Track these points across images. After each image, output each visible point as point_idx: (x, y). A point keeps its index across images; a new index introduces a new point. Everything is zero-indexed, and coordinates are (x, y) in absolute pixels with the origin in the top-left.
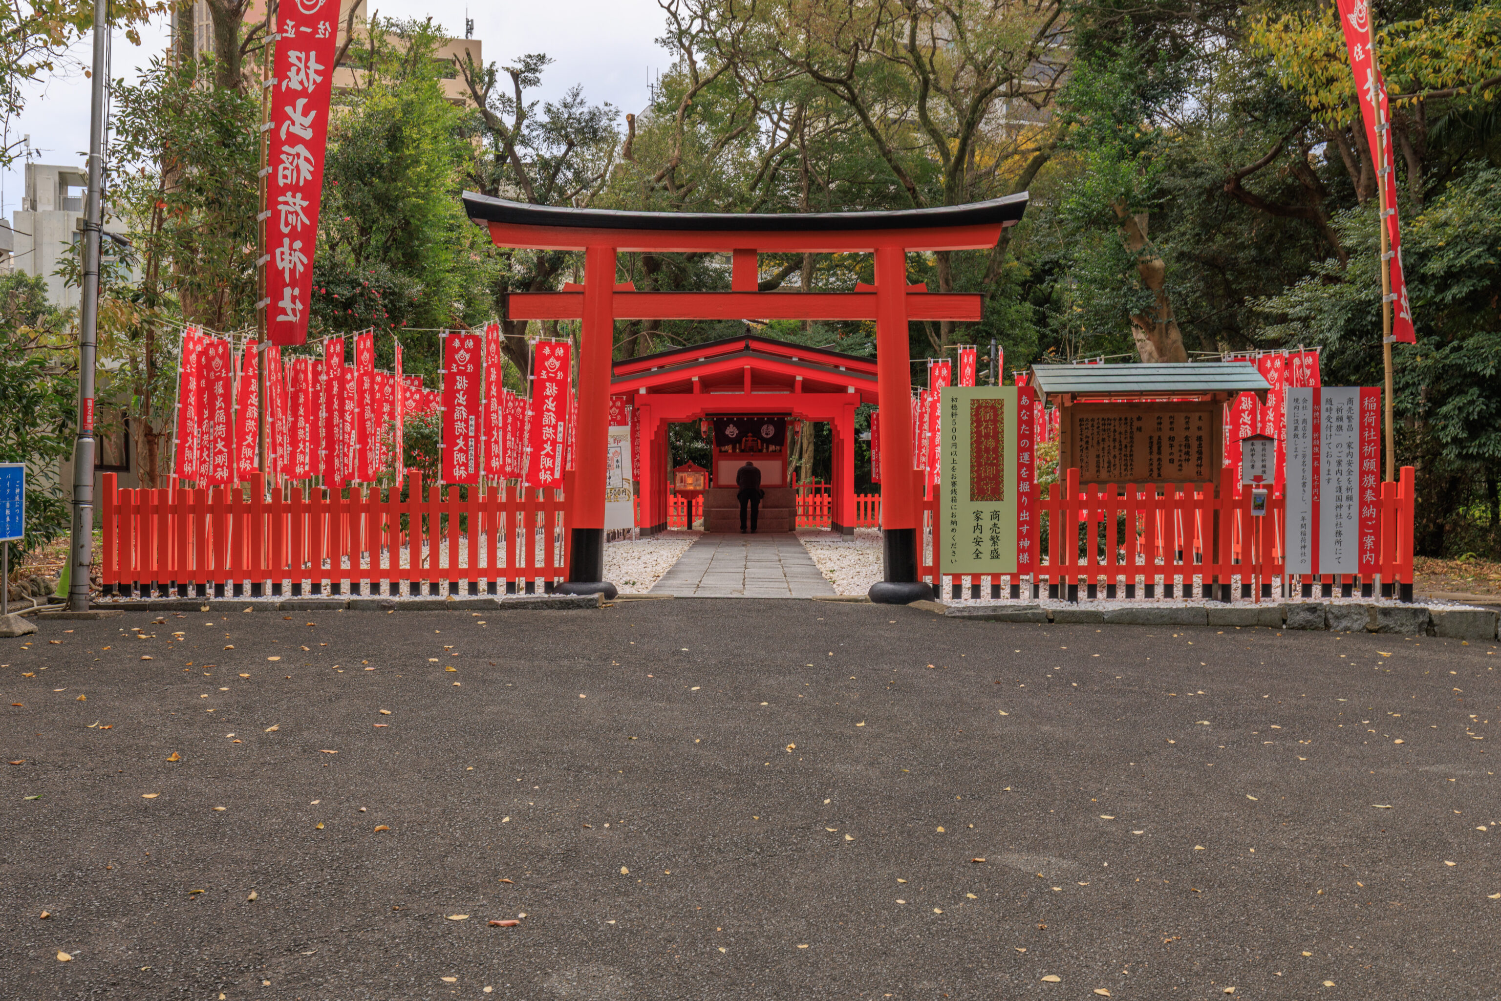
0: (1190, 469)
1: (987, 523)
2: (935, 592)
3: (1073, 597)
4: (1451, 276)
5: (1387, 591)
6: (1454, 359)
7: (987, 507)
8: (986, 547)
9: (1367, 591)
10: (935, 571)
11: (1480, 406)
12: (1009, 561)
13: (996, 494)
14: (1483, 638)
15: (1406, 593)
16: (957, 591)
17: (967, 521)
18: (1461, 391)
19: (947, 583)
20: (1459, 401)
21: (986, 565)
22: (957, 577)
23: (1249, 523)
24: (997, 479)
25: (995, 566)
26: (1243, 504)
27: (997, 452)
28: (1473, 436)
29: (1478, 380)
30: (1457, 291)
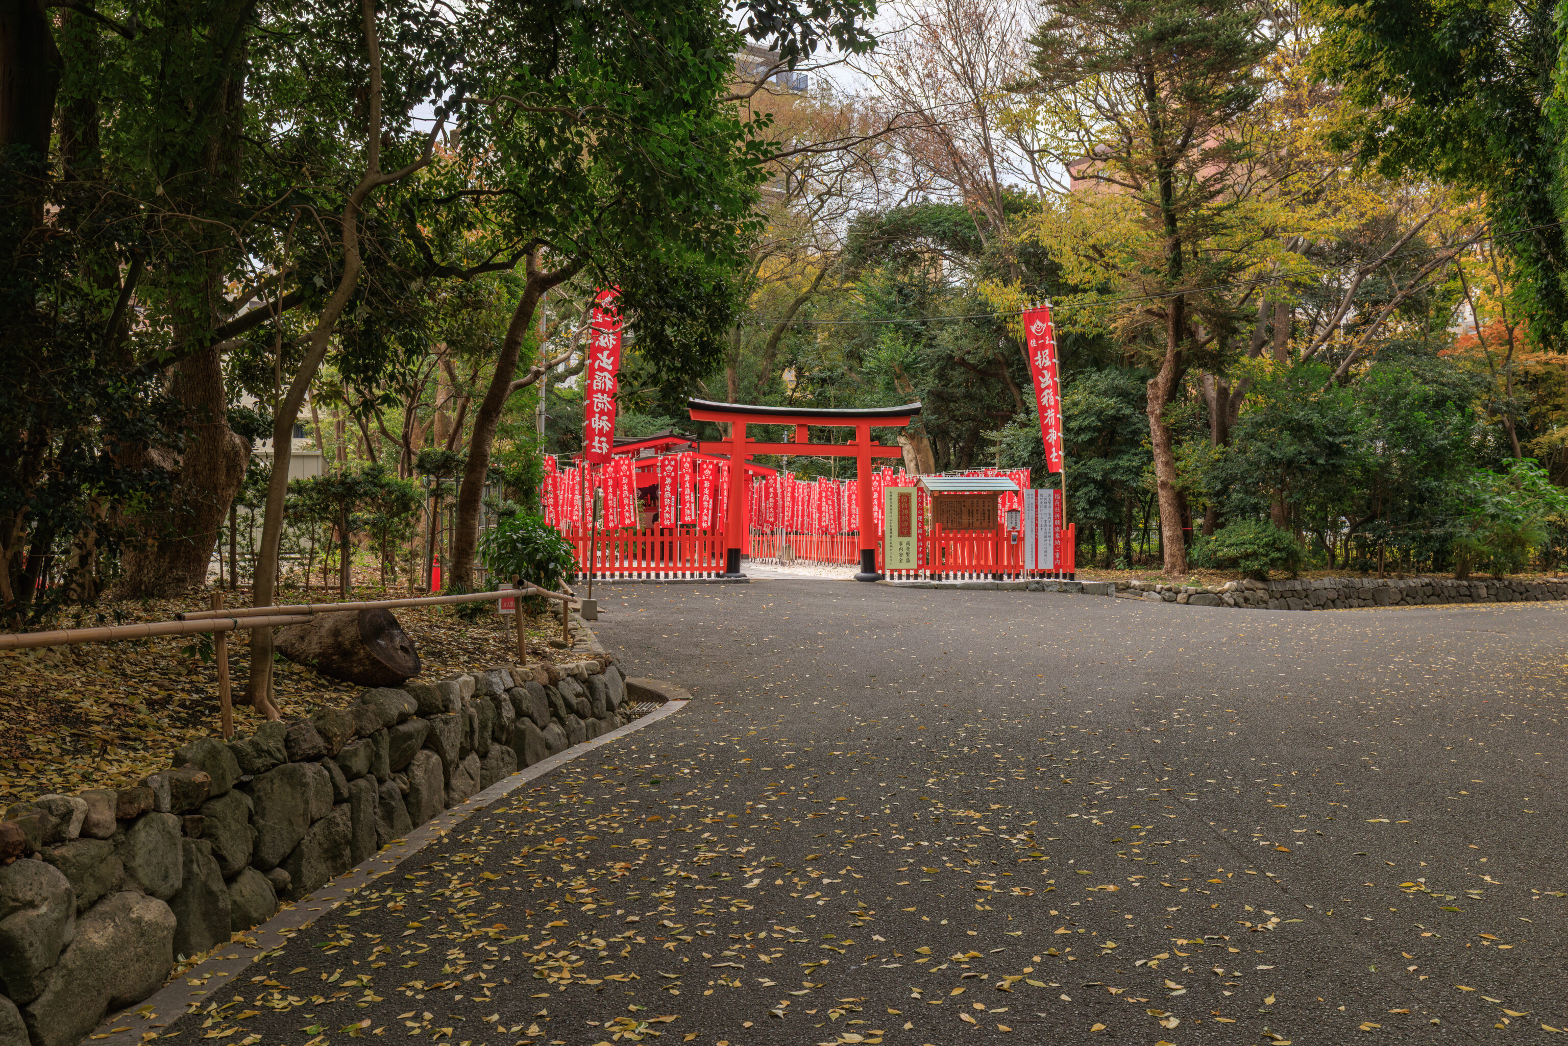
0: (985, 523)
1: (905, 546)
2: (883, 577)
3: (940, 579)
4: (1081, 430)
5: (1064, 576)
6: (1083, 470)
7: (905, 540)
8: (905, 557)
9: (1057, 576)
10: (883, 568)
11: (1094, 493)
12: (914, 564)
13: (908, 534)
14: (1102, 594)
15: (1072, 577)
16: (892, 577)
17: (896, 546)
18: (1086, 485)
19: (888, 573)
20: (1085, 490)
21: (905, 565)
22: (892, 571)
23: (1010, 547)
24: (909, 527)
25: (908, 566)
26: (1008, 539)
27: (909, 516)
28: (1092, 508)
29: (1094, 481)
30: (1083, 437)
